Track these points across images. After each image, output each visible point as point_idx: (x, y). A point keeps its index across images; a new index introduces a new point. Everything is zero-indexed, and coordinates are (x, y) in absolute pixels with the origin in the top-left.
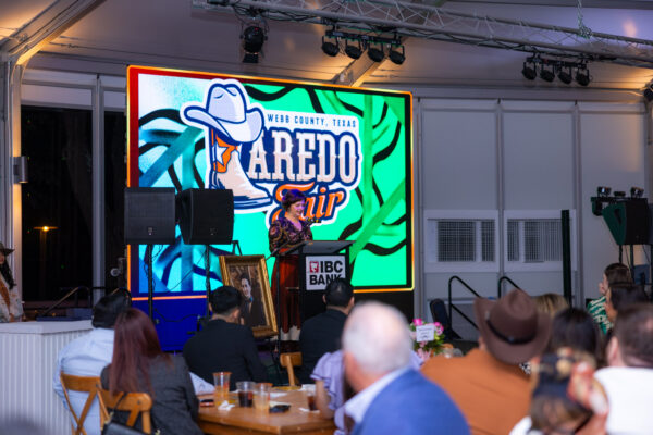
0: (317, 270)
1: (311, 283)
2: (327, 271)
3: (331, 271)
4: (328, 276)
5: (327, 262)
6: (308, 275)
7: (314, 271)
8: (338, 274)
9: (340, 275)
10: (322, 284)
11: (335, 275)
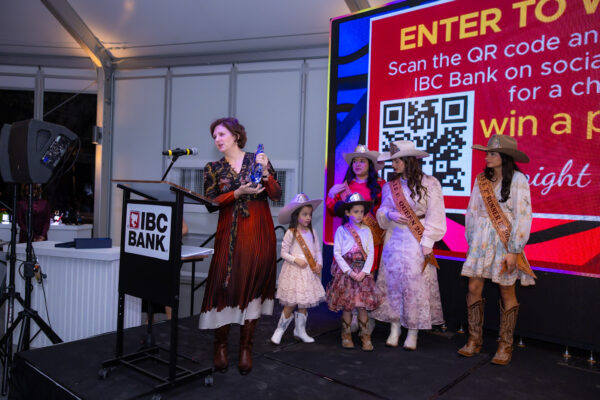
0: (137, 227)
1: (130, 244)
2: (148, 228)
3: (152, 229)
4: (148, 235)
5: (150, 215)
6: (128, 230)
7: (134, 225)
8: (161, 235)
9: (163, 237)
10: (140, 246)
11: (158, 236)
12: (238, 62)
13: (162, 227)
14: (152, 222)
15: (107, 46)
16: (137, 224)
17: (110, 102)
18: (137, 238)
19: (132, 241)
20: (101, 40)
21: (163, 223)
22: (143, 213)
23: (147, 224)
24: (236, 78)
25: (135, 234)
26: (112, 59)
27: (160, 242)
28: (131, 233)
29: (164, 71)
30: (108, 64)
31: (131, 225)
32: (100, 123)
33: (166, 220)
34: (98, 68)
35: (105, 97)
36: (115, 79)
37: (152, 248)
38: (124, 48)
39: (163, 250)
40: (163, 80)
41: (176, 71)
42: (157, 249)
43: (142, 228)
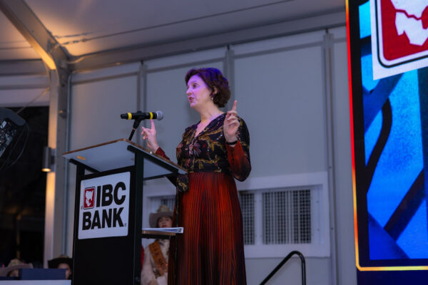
7: (89, 204)
8: (118, 207)
9: (121, 209)
10: (96, 228)
11: (115, 210)
12: (234, 44)
13: (120, 197)
14: (109, 195)
15: (61, 41)
16: (92, 202)
17: (65, 115)
18: (92, 219)
19: (87, 224)
20: (54, 34)
21: (121, 193)
22: (99, 188)
23: (104, 199)
24: (232, 64)
25: (89, 214)
26: (69, 57)
27: (117, 217)
28: (85, 214)
29: (135, 67)
30: (64, 65)
31: (86, 205)
32: (53, 143)
33: (124, 188)
34: (51, 71)
35: (60, 108)
36: (72, 84)
37: (109, 226)
38: (84, 40)
39: (121, 225)
40: (135, 78)
41: (152, 64)
42: (114, 226)
43: (98, 205)
